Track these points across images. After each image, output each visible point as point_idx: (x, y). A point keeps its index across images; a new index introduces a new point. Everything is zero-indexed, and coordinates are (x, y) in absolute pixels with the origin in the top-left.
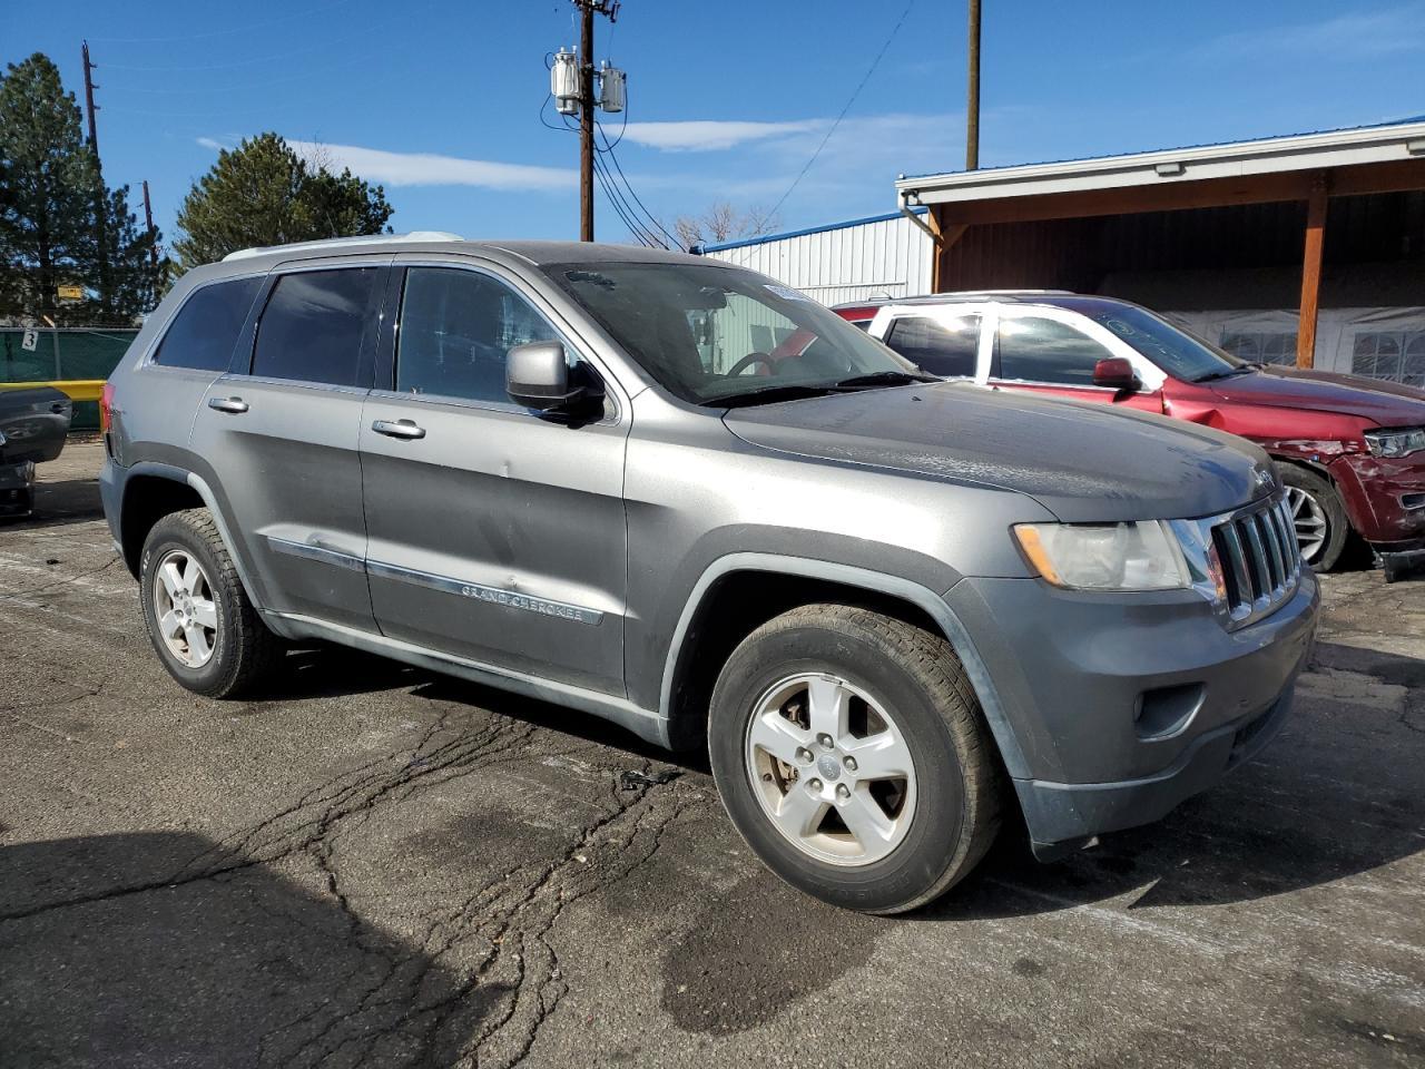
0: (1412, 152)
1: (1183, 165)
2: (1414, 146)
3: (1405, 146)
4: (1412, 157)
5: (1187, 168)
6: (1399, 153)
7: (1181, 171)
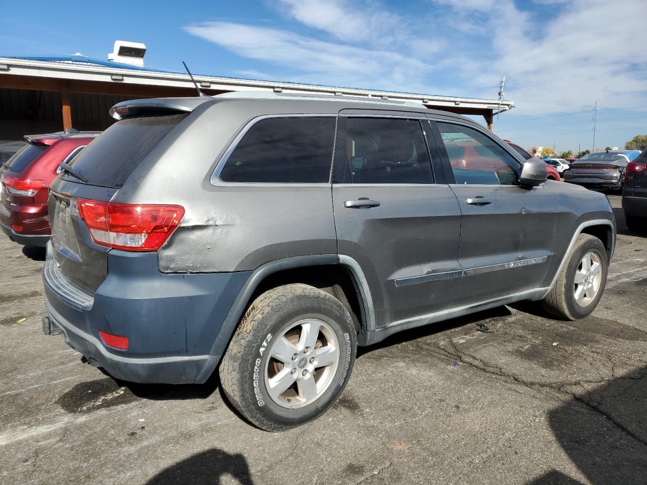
0: (113, 79)
1: (9, 66)
2: (114, 77)
3: (110, 76)
4: (113, 81)
5: (10, 68)
6: (108, 79)
7: (8, 70)
